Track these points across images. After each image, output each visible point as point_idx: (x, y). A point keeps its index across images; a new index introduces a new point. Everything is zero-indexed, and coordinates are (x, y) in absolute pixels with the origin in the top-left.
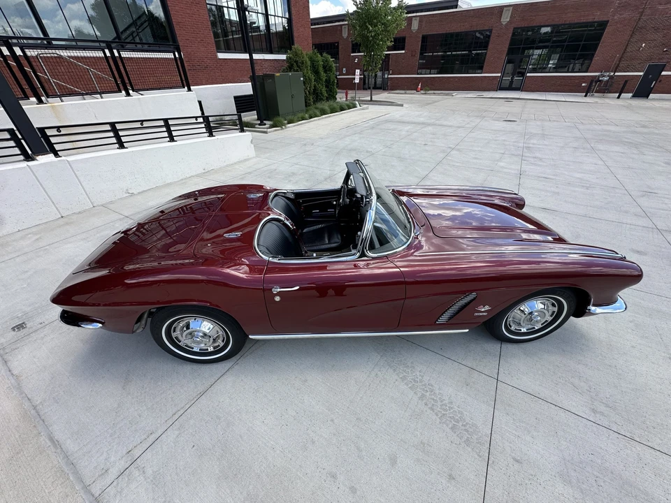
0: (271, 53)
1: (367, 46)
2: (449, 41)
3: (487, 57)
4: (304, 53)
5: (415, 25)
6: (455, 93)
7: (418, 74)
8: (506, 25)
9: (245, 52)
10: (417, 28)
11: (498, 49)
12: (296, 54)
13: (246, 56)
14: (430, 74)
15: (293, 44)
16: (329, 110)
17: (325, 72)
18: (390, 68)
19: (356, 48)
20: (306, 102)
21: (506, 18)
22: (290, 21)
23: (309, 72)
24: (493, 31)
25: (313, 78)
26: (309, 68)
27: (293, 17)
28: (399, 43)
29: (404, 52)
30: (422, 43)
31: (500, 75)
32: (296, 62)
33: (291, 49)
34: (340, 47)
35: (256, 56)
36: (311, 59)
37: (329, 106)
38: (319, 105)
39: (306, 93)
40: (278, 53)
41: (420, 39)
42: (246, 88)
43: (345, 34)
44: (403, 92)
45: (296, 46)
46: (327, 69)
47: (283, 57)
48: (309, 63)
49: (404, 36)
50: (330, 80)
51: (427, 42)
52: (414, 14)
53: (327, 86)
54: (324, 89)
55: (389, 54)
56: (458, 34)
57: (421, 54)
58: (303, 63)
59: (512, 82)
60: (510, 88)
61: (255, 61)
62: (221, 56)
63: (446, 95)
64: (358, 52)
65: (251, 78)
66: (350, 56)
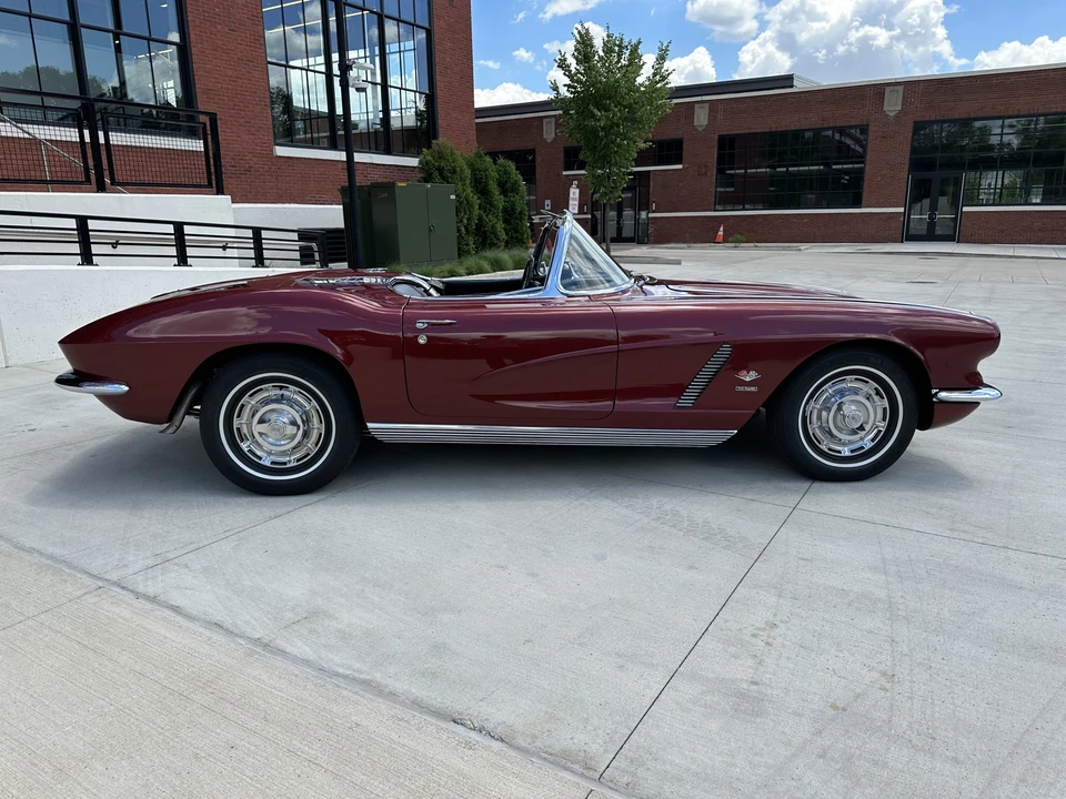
0: (388, 152)
1: (595, 147)
2: (782, 145)
3: (867, 176)
4: (457, 153)
5: (701, 118)
6: (803, 246)
7: (715, 211)
8: (896, 116)
9: (333, 146)
10: (706, 122)
11: (887, 163)
12: (441, 156)
13: (342, 156)
14: (744, 209)
15: (435, 137)
16: (510, 263)
17: (504, 192)
18: (652, 199)
19: (572, 159)
20: (459, 249)
21: (893, 105)
22: (431, 99)
23: (469, 190)
24: (871, 129)
25: (476, 200)
26: (468, 182)
27: (439, 93)
28: (668, 150)
29: (680, 167)
30: (719, 150)
31: (902, 210)
32: (440, 170)
33: (429, 147)
34: (538, 159)
35: (358, 157)
36: (471, 165)
37: (511, 257)
38: (489, 254)
39: (459, 231)
40: (403, 153)
41: (716, 143)
42: (331, 216)
43: (549, 133)
45: (442, 141)
46: (506, 187)
47: (413, 162)
48: (468, 172)
49: (680, 137)
50: (513, 209)
51: (730, 149)
52: (699, 99)
53: (506, 221)
54: (500, 226)
55: (649, 172)
57: (720, 171)
58: (455, 172)
59: (932, 224)
60: (930, 236)
61: (356, 167)
62: (281, 151)
63: (784, 249)
64: (578, 169)
65: (343, 190)
66: (560, 175)
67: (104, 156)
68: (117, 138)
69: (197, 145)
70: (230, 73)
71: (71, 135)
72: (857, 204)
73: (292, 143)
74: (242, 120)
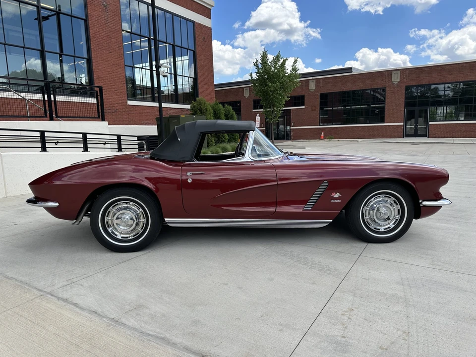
0: (177, 103)
2: (346, 97)
3: (386, 110)
4: (207, 103)
5: (312, 86)
6: (360, 140)
7: (320, 125)
8: (398, 84)
9: (153, 100)
10: (314, 88)
11: (395, 104)
12: (200, 104)
13: (157, 105)
14: (332, 125)
15: (198, 96)
18: (292, 121)
19: (257, 104)
21: (396, 79)
22: (195, 80)
24: (387, 89)
26: (212, 115)
27: (199, 78)
28: (298, 100)
29: (304, 107)
30: (320, 100)
31: (403, 124)
32: (200, 110)
33: (195, 100)
34: (242, 105)
35: (164, 105)
36: (213, 108)
37: (230, 146)
38: (221, 145)
40: (183, 103)
41: (319, 97)
42: (152, 130)
43: (247, 94)
44: (307, 140)
45: (200, 98)
47: (188, 107)
48: (212, 111)
49: (303, 94)
51: (325, 99)
52: (311, 78)
55: (290, 109)
56: (354, 92)
57: (321, 109)
58: (206, 110)
59: (416, 130)
60: (416, 135)
61: (163, 109)
62: (130, 103)
63: (351, 141)
64: (259, 109)
65: (157, 119)
66: (251, 111)
67: (53, 106)
68: (59, 98)
69: (93, 101)
70: (109, 70)
71: (39, 97)
72: (383, 122)
73: (135, 100)
74: (113, 90)
